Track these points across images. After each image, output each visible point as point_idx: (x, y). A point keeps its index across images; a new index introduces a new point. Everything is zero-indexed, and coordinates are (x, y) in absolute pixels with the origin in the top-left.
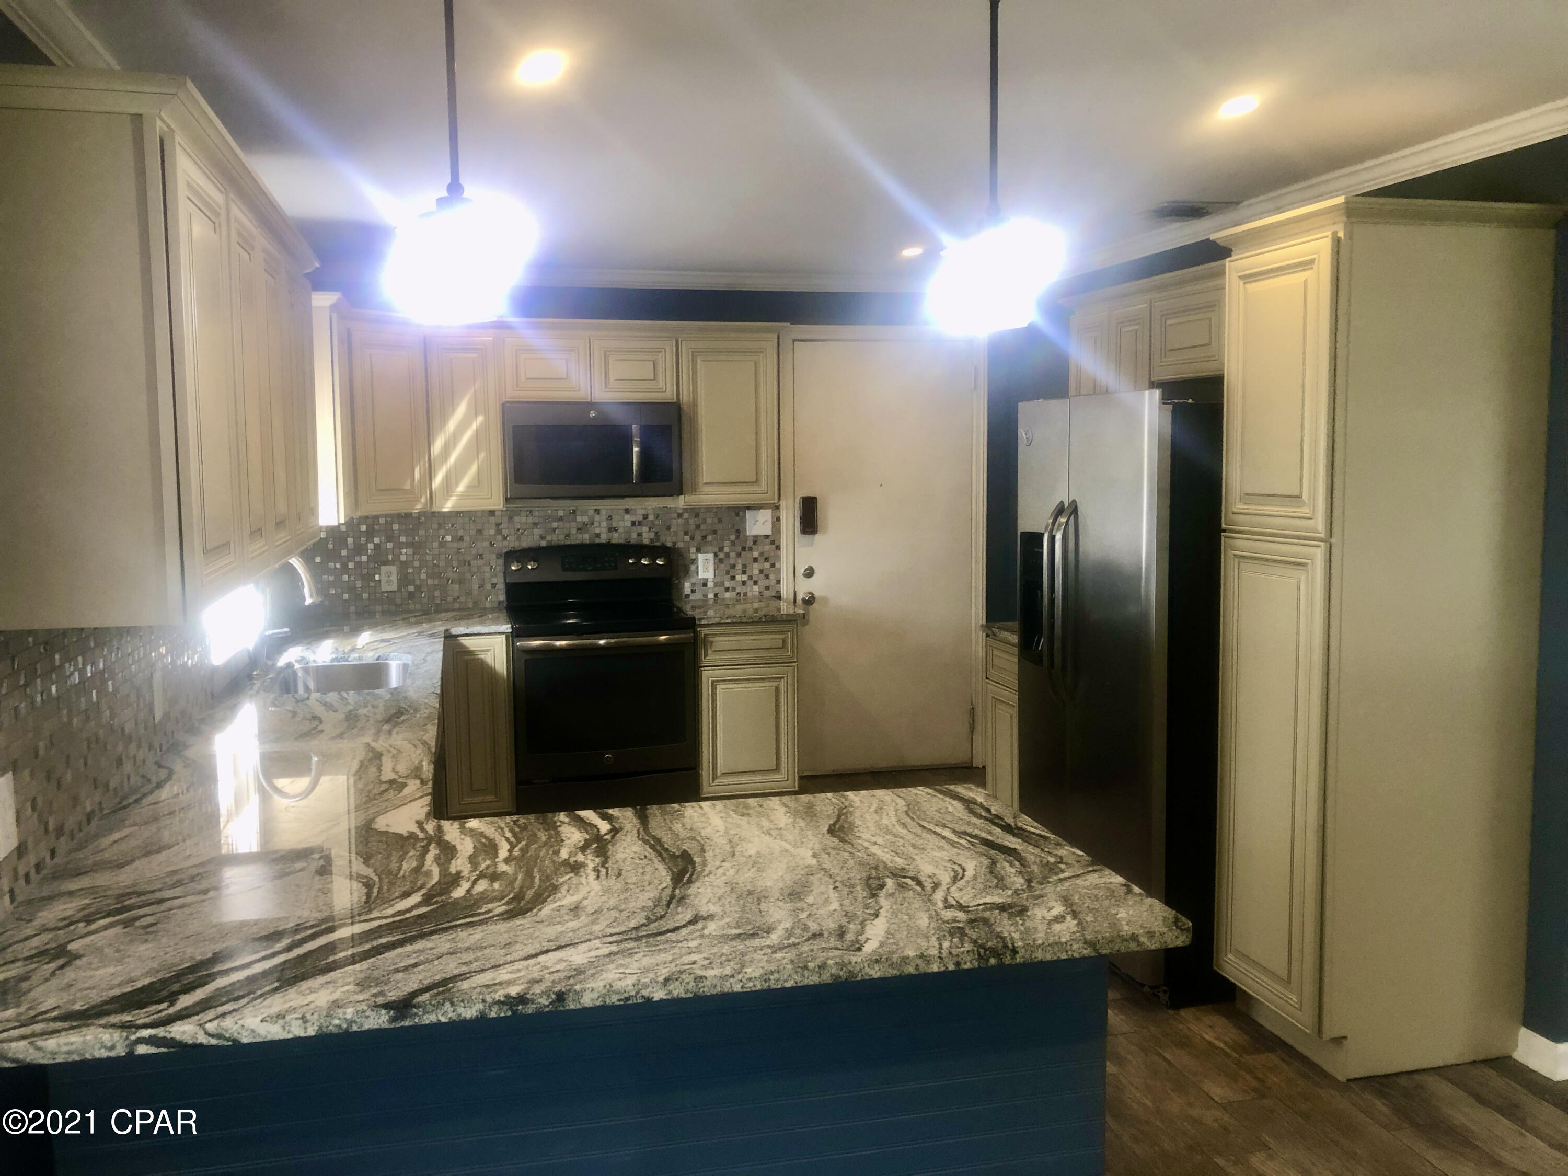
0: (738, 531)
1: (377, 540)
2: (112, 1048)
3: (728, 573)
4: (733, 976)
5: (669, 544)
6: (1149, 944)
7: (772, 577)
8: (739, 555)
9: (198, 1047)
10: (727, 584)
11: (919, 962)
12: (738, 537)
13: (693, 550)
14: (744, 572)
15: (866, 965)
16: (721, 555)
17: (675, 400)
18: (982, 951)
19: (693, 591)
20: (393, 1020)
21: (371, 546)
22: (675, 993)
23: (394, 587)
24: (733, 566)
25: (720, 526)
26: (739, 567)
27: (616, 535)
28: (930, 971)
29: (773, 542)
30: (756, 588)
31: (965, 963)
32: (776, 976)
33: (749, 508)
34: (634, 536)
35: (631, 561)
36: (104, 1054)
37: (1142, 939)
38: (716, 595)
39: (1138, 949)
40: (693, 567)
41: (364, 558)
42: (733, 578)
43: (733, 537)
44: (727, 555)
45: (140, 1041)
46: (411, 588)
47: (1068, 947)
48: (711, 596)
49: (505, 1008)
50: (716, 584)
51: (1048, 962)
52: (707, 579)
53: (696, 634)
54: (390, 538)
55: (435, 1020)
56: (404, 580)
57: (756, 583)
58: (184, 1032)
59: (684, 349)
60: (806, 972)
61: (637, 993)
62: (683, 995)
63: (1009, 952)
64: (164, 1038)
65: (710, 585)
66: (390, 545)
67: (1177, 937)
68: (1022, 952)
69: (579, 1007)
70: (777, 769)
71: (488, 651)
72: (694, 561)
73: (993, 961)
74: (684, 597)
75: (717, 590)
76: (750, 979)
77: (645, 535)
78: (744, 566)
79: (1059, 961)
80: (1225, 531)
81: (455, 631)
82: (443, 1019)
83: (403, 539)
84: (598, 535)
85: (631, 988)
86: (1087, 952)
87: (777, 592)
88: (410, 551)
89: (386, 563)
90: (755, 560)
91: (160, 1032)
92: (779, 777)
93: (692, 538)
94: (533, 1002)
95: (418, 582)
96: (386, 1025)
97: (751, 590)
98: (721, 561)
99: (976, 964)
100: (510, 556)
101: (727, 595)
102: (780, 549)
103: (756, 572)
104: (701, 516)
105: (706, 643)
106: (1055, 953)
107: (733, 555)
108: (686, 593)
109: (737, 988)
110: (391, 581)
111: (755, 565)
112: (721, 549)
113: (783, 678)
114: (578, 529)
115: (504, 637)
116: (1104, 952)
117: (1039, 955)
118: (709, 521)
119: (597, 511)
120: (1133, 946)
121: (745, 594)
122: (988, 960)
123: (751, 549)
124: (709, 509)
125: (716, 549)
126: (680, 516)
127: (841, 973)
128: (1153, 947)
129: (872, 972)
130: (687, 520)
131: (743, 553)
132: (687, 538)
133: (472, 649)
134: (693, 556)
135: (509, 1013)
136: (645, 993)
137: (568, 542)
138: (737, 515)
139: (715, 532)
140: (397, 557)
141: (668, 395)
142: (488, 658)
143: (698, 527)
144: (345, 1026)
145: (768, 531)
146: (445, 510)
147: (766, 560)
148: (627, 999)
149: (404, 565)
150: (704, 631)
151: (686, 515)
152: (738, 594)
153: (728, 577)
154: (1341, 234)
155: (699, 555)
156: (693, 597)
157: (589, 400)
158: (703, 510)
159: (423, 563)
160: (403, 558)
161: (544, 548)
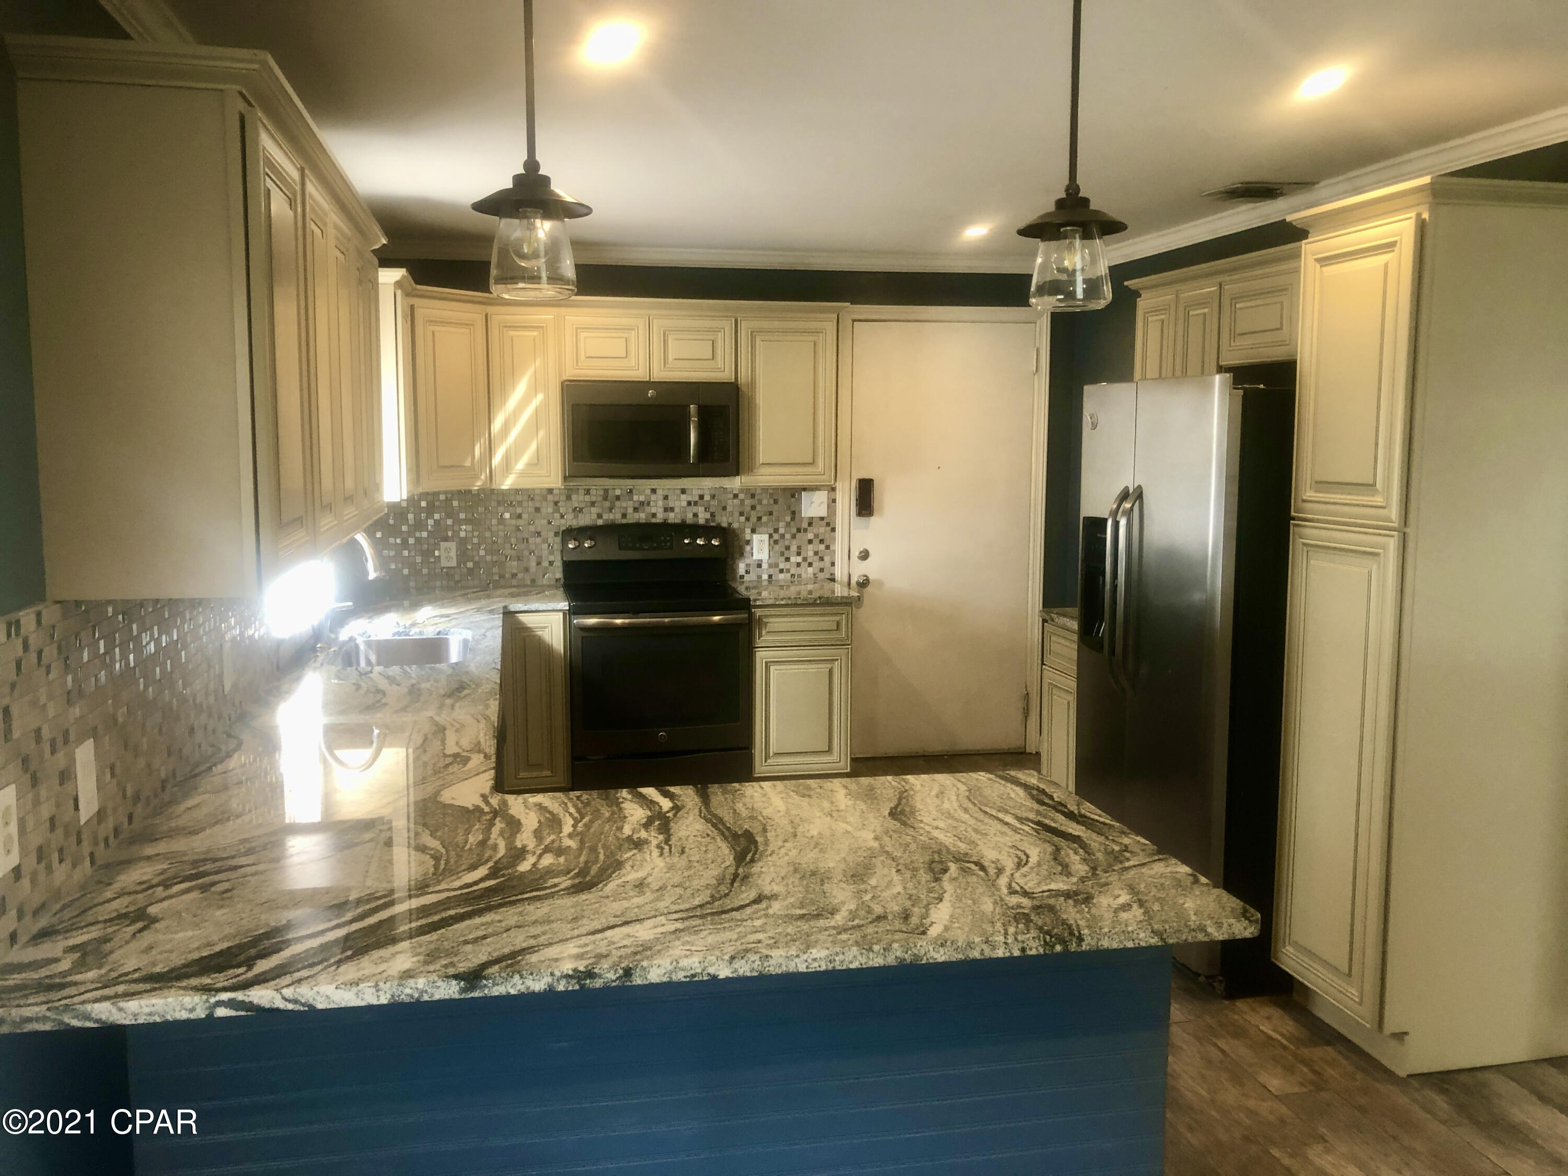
0: (794, 513)
1: (437, 516)
2: (192, 1010)
3: (782, 554)
4: (798, 956)
5: (725, 525)
6: (1216, 934)
7: (827, 559)
8: (794, 536)
9: (274, 1012)
10: (781, 566)
11: (985, 946)
12: (793, 519)
13: (748, 531)
14: (799, 554)
15: (931, 948)
16: (776, 537)
17: (733, 380)
19: (747, 572)
20: (463, 990)
21: (431, 522)
22: (741, 972)
23: (454, 563)
24: (788, 548)
25: (776, 507)
26: (794, 548)
27: (672, 515)
28: (995, 956)
29: (828, 524)
30: (810, 570)
31: (1031, 949)
32: (841, 957)
33: (805, 489)
34: (690, 516)
35: (686, 541)
36: (184, 1015)
37: (1209, 930)
38: (770, 576)
39: (1206, 939)
40: (748, 548)
41: (425, 534)
42: (788, 559)
43: (788, 519)
44: (783, 536)
45: (219, 1004)
46: (470, 565)
47: (1135, 936)
48: (765, 577)
49: (574, 981)
50: (770, 566)
51: (1115, 950)
52: (762, 561)
53: (751, 615)
54: (449, 516)
55: (504, 993)
56: (463, 555)
57: (810, 565)
58: (262, 997)
59: (744, 326)
60: (871, 954)
61: (703, 970)
62: (749, 974)
63: (1075, 940)
64: (243, 1002)
65: (765, 566)
66: (450, 522)
67: (1245, 929)
68: (1088, 939)
69: (645, 982)
70: (829, 751)
71: (545, 627)
72: (748, 542)
73: (1058, 948)
74: (738, 577)
75: (771, 571)
76: (815, 960)
77: (700, 515)
78: (799, 547)
79: (1126, 950)
80: (1294, 519)
81: (515, 606)
82: (513, 992)
83: (462, 516)
84: (654, 515)
85: (697, 965)
86: (1154, 941)
87: (831, 574)
88: (469, 528)
89: (446, 539)
90: (810, 542)
91: (239, 996)
92: (831, 758)
93: (748, 519)
94: (600, 976)
95: (477, 559)
96: (457, 996)
97: (806, 572)
98: (776, 542)
99: (1041, 951)
100: (569, 533)
101: (782, 576)
102: (835, 531)
103: (811, 553)
104: (757, 496)
105: (760, 622)
106: (1121, 942)
107: (788, 536)
108: (741, 574)
109: (802, 968)
110: (451, 558)
111: (810, 547)
112: (776, 531)
114: (635, 509)
115: (561, 614)
116: (1171, 941)
117: (1105, 943)
118: (765, 502)
119: (654, 491)
120: (1201, 937)
121: (800, 576)
122: (1053, 947)
123: (806, 530)
124: (765, 489)
125: (771, 530)
127: (906, 956)
128: (1221, 938)
129: (936, 956)
130: (743, 501)
131: (798, 535)
132: (742, 519)
133: (530, 625)
134: (748, 537)
135: (577, 987)
136: (712, 970)
137: (624, 521)
138: (793, 496)
139: (771, 513)
140: (456, 533)
141: (725, 374)
142: (546, 635)
143: (753, 508)
144: (416, 995)
145: (824, 513)
146: (504, 488)
147: (822, 541)
148: (693, 976)
149: (463, 542)
150: (758, 612)
151: (741, 496)
152: (792, 575)
153: (783, 559)
154: (1426, 216)
155: (754, 536)
156: (747, 578)
157: (648, 379)
158: (759, 491)
159: (482, 539)
160: (463, 534)
161: (600, 526)
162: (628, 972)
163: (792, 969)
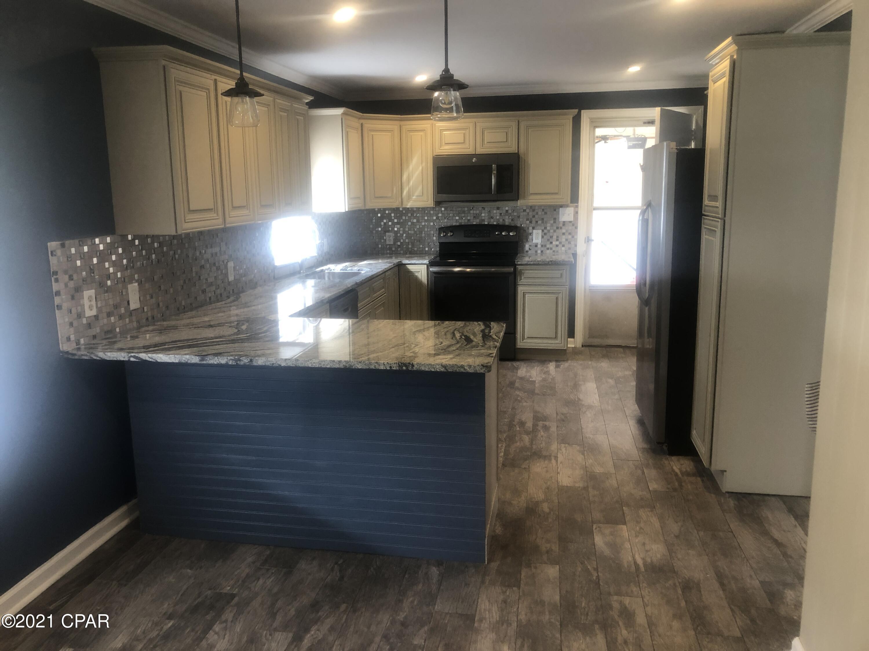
0: (555, 219)
1: (385, 221)
2: (124, 357)
3: (548, 240)
4: (308, 361)
5: (519, 225)
6: (469, 370)
7: (572, 243)
9: (146, 361)
10: (548, 246)
11: (376, 364)
12: (555, 222)
13: (531, 228)
14: (557, 240)
15: (356, 363)
16: (545, 231)
17: (517, 152)
18: (400, 364)
19: (530, 249)
20: (201, 361)
21: (382, 223)
22: (289, 364)
23: (392, 243)
24: (551, 237)
25: (546, 216)
26: (555, 237)
27: (492, 220)
28: (380, 368)
29: (573, 225)
30: (563, 248)
32: (324, 363)
33: (561, 206)
34: (501, 220)
35: (497, 233)
36: (122, 359)
37: (466, 368)
38: (542, 251)
39: (464, 371)
40: (530, 237)
42: (551, 243)
43: (552, 222)
44: (549, 231)
45: (131, 356)
46: (399, 243)
47: (435, 367)
48: (539, 252)
49: (234, 361)
50: (542, 246)
51: (427, 371)
52: (538, 243)
53: (515, 269)
54: (390, 220)
56: (396, 239)
57: (563, 246)
58: (143, 356)
59: (522, 125)
60: (334, 363)
61: (276, 362)
62: (292, 366)
64: (137, 357)
65: (539, 246)
66: (390, 223)
68: (416, 366)
69: (257, 364)
70: (556, 338)
71: (419, 272)
72: (531, 234)
73: (404, 368)
74: (525, 251)
75: (543, 249)
76: (314, 363)
77: (506, 220)
78: (557, 237)
79: (431, 372)
80: (705, 215)
81: (405, 261)
82: (215, 363)
83: (396, 221)
84: (484, 220)
85: (274, 360)
86: (443, 370)
87: (575, 251)
88: (398, 226)
89: (389, 231)
90: (564, 234)
91: (137, 355)
92: (557, 342)
93: (531, 222)
94: (242, 361)
95: (402, 241)
96: (198, 362)
97: (561, 249)
98: (545, 234)
100: (442, 229)
101: (548, 251)
102: (577, 229)
103: (564, 240)
104: (536, 211)
105: (521, 273)
106: (429, 368)
107: (552, 231)
108: (526, 250)
109: (310, 365)
110: (391, 240)
111: (564, 237)
112: (545, 228)
113: (560, 293)
114: (474, 217)
115: (426, 266)
116: (450, 370)
117: (423, 368)
118: (540, 213)
119: (483, 208)
120: (462, 370)
121: (557, 252)
122: (402, 367)
123: (561, 228)
124: (540, 206)
125: (543, 228)
126: (524, 211)
128: (471, 371)
130: (528, 213)
131: (557, 230)
132: (528, 222)
133: (412, 270)
134: (530, 231)
135: (235, 364)
136: (279, 363)
137: (469, 224)
138: (555, 210)
139: (543, 219)
140: (393, 229)
141: (513, 149)
142: (419, 275)
143: (534, 216)
144: (186, 361)
145: (571, 219)
146: (408, 207)
147: (570, 234)
148: (273, 364)
149: (396, 233)
150: (519, 268)
151: (528, 211)
152: (553, 251)
153: (549, 242)
155: (534, 231)
156: (530, 252)
157: (474, 153)
158: (537, 208)
159: (404, 232)
160: (396, 229)
161: (457, 226)
162: (251, 361)
163: (306, 365)
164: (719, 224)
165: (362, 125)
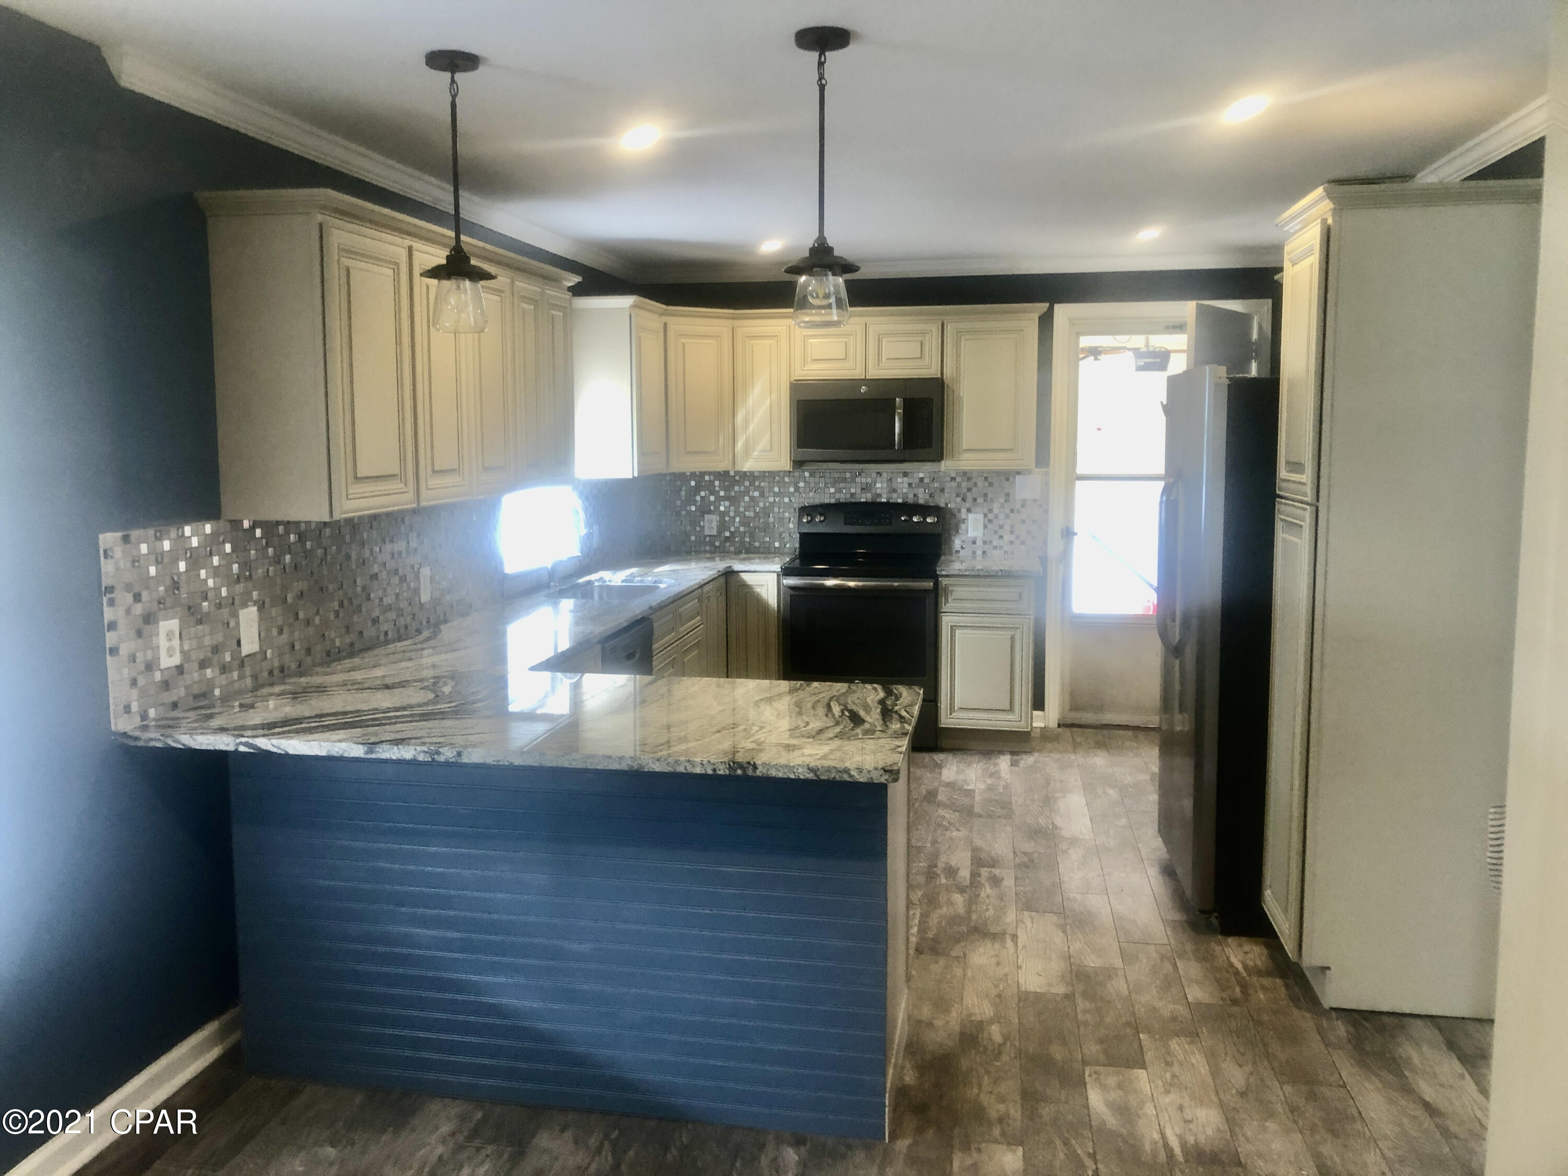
0: (1008, 495)
1: (703, 494)
2: (228, 745)
3: (996, 532)
4: (563, 756)
5: (943, 505)
7: (1039, 538)
8: (1007, 517)
10: (995, 543)
11: (687, 764)
12: (1006, 501)
13: (964, 511)
14: (1012, 532)
16: (990, 516)
17: (939, 376)
18: (732, 764)
19: (962, 547)
20: (366, 753)
21: (698, 498)
23: (714, 532)
24: (1001, 527)
25: (991, 489)
26: (1007, 527)
27: (895, 495)
29: (1041, 506)
30: (1023, 548)
31: (720, 770)
33: (1019, 473)
34: (911, 496)
35: (903, 519)
36: (224, 748)
37: (853, 773)
38: (984, 552)
40: (963, 526)
41: (693, 508)
42: (1001, 537)
43: (1002, 500)
44: (996, 516)
45: (241, 743)
46: (727, 534)
47: (795, 771)
48: (979, 553)
50: (985, 542)
51: (781, 778)
52: (976, 538)
53: (936, 584)
54: (713, 492)
55: (389, 757)
56: (722, 526)
57: (1023, 543)
58: (261, 742)
59: (949, 329)
61: (505, 758)
63: (751, 767)
64: (252, 744)
65: (979, 543)
66: (712, 498)
67: (881, 776)
68: (760, 768)
69: (470, 762)
70: (1011, 710)
71: (763, 585)
72: (964, 521)
73: (739, 772)
74: (954, 551)
75: (986, 548)
76: (574, 760)
77: (920, 496)
78: (1012, 527)
79: (789, 779)
80: (1281, 497)
81: (737, 567)
82: (394, 758)
83: (722, 493)
84: (879, 495)
85: (500, 754)
86: (811, 776)
87: (1044, 552)
88: (727, 503)
89: (709, 512)
90: (1023, 522)
91: (251, 741)
92: (1010, 717)
93: (964, 500)
95: (732, 529)
96: (362, 756)
97: (1019, 549)
98: (990, 521)
99: (727, 772)
100: (804, 510)
101: (995, 552)
102: (1048, 512)
103: (1023, 533)
104: (974, 480)
105: (946, 590)
106: (784, 773)
107: (1001, 516)
108: (956, 549)
109: (566, 765)
110: (712, 528)
111: (1023, 526)
112: (991, 511)
113: (1018, 628)
114: (863, 489)
115: (775, 575)
116: (823, 778)
117: (773, 773)
118: (980, 484)
119: (879, 474)
120: (846, 777)
121: (1012, 553)
122: (736, 770)
123: (1019, 511)
124: (980, 472)
125: (986, 511)
126: (953, 479)
127: (634, 765)
128: (861, 780)
129: (654, 767)
130: (959, 485)
131: (1012, 515)
132: (959, 500)
133: (749, 583)
134: (963, 516)
135: (430, 760)
136: (510, 759)
137: (853, 500)
138: (1008, 479)
139: (985, 495)
140: (717, 508)
141: (932, 371)
142: (762, 592)
143: (969, 490)
144: (341, 753)
145: (1037, 495)
146: (745, 470)
147: (1034, 521)
148: (499, 761)
149: (722, 515)
150: (944, 581)
151: (958, 479)
152: (1005, 552)
153: (997, 536)
154: (1330, 221)
155: (970, 515)
156: (962, 553)
157: (863, 377)
158: (974, 475)
159: (737, 513)
160: (722, 508)
161: (833, 504)
162: (459, 754)
163: (560, 765)
164: (1308, 514)
165: (665, 324)
